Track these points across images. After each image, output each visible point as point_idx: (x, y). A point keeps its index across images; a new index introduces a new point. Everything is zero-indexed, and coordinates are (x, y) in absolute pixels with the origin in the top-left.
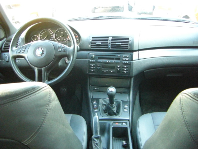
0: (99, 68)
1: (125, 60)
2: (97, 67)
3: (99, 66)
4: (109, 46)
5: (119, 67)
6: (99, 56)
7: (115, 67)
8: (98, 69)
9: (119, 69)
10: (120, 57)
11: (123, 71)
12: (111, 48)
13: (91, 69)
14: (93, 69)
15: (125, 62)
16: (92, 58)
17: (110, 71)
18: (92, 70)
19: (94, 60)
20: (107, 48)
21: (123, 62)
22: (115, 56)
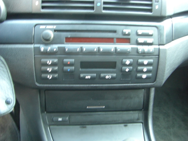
0: (69, 69)
1: (145, 44)
2: (65, 68)
3: (71, 65)
4: (99, 4)
5: (130, 65)
6: (69, 35)
7: (118, 65)
8: (66, 72)
9: (127, 70)
10: (129, 34)
11: (139, 75)
12: (105, 8)
13: (47, 72)
14: (53, 72)
15: (146, 48)
16: (47, 41)
17: (102, 75)
18: (50, 77)
19: (55, 47)
20: (92, 8)
21: (141, 48)
22: (115, 32)
